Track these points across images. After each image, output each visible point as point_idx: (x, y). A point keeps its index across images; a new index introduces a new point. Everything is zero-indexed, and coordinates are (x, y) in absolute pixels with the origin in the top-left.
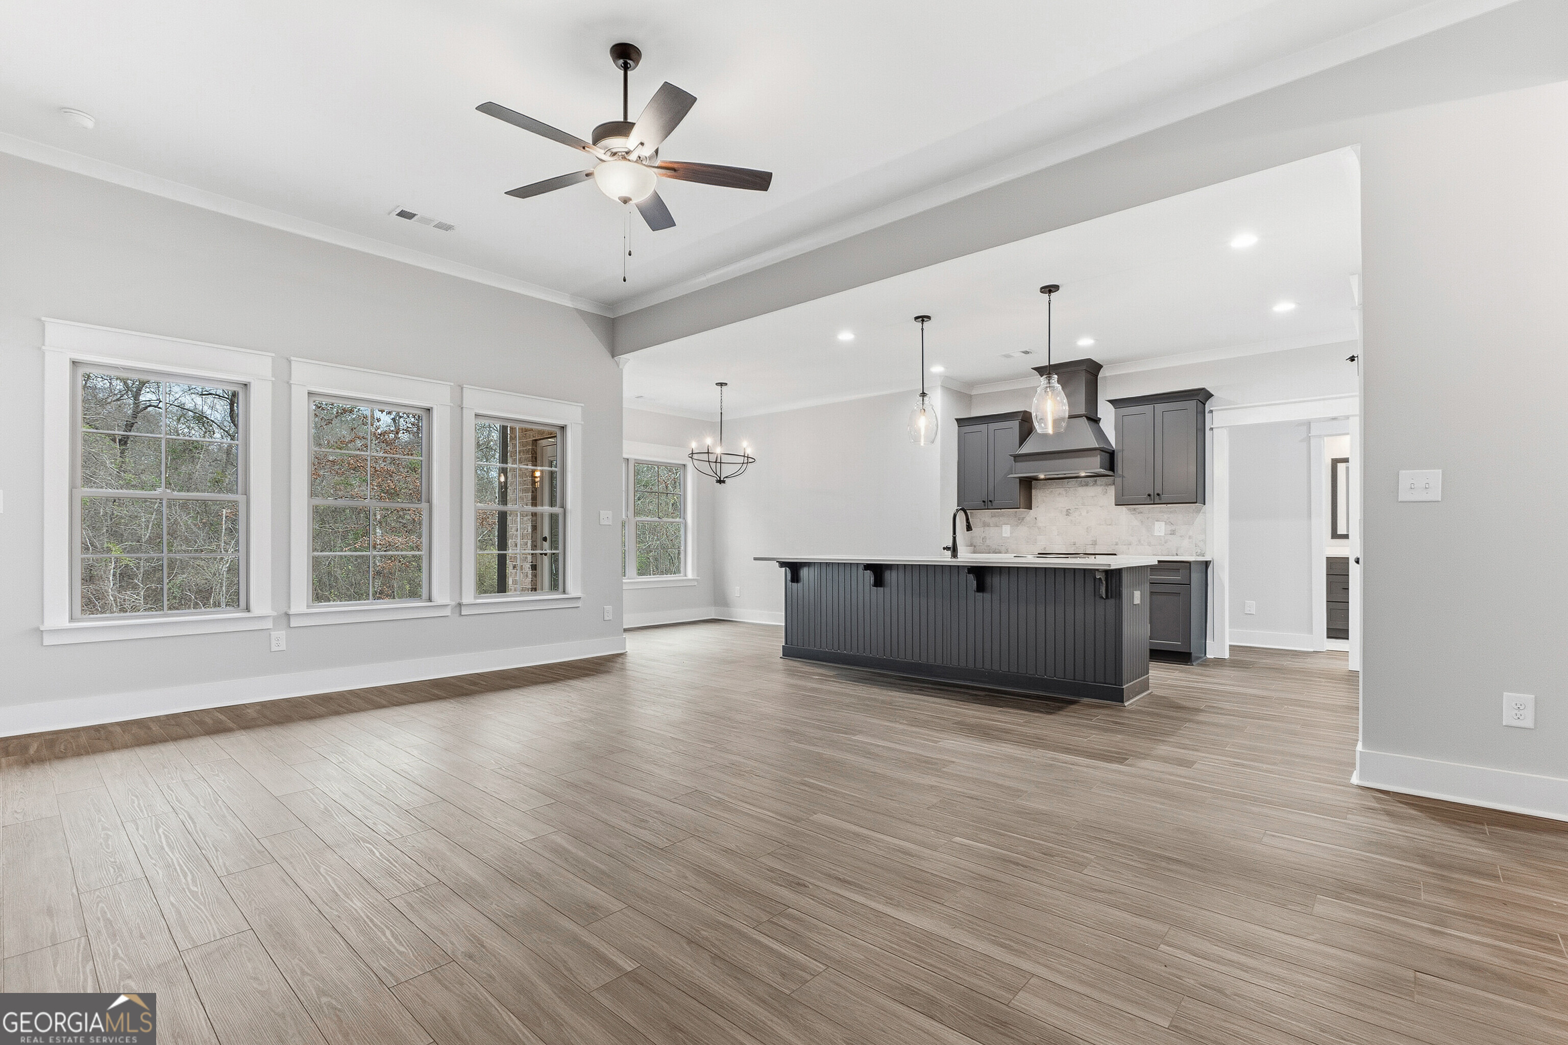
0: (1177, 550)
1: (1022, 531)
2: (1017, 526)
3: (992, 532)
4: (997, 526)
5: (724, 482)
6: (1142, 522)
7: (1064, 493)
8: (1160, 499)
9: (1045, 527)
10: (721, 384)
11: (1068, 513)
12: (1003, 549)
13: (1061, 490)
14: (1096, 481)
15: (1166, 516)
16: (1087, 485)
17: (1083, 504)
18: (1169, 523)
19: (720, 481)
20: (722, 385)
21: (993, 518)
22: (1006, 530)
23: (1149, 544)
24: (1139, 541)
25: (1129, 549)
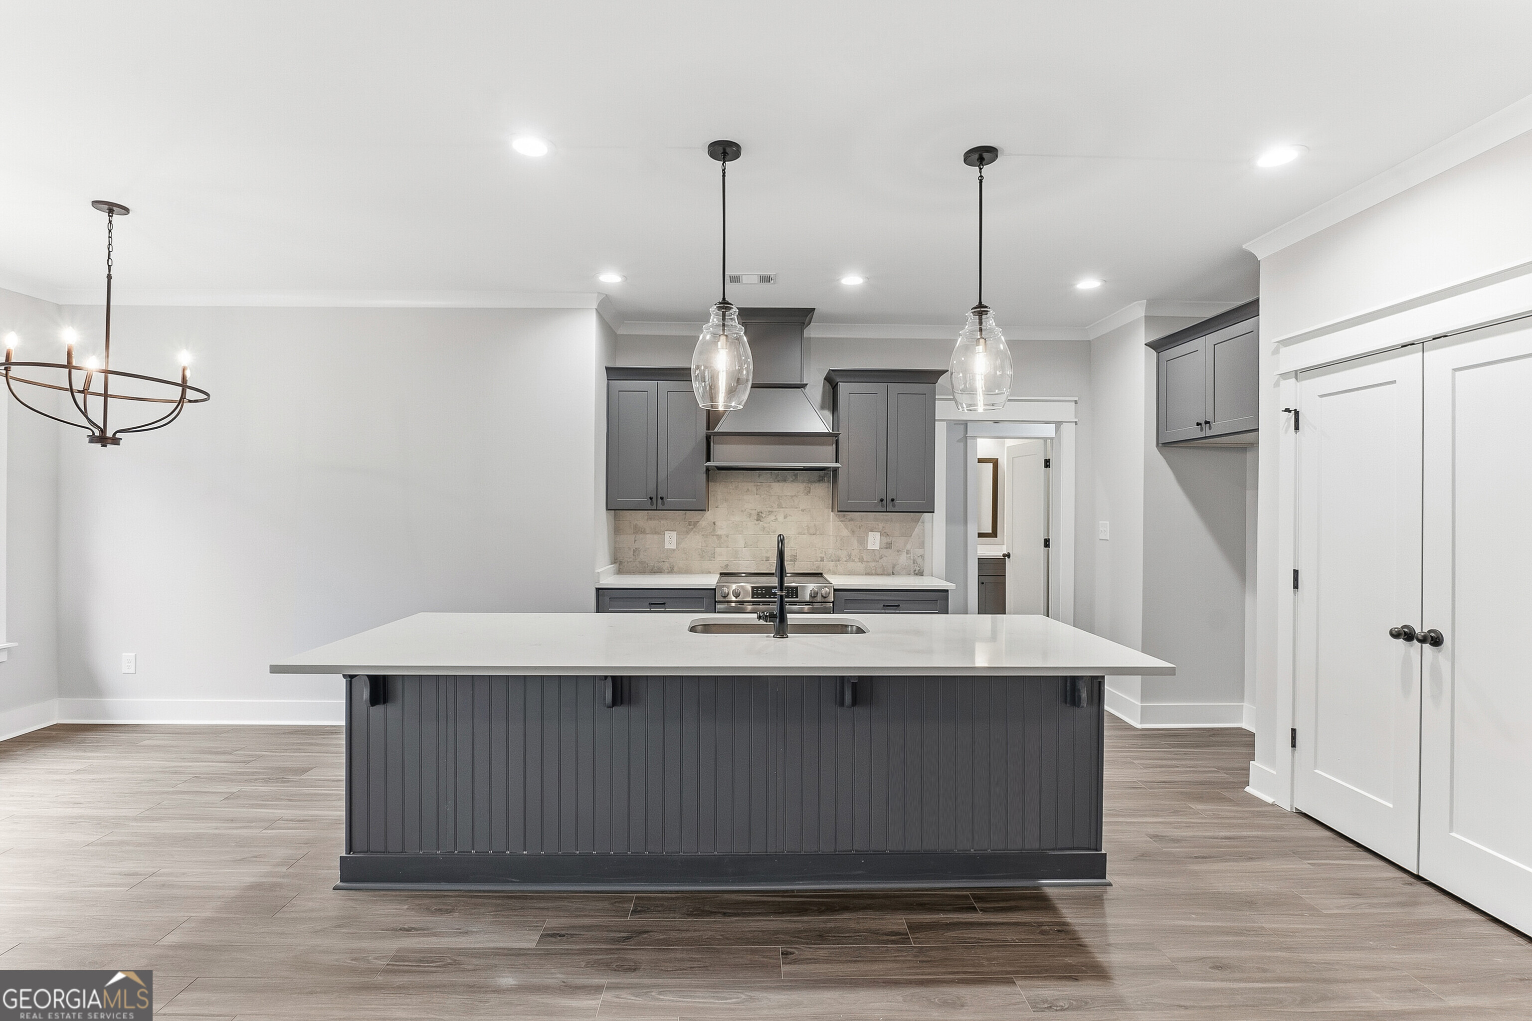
0: (894, 567)
1: (694, 541)
2: (687, 533)
3: (649, 541)
4: (656, 533)
5: (115, 441)
6: (853, 532)
7: (754, 489)
8: (894, 506)
9: (727, 536)
10: (112, 208)
11: (759, 518)
12: (666, 566)
13: (751, 486)
14: (796, 476)
15: (881, 526)
16: (785, 480)
17: (780, 506)
18: (884, 534)
19: (103, 439)
20: (111, 212)
21: (650, 522)
22: (670, 540)
23: (861, 560)
24: (850, 556)
25: (837, 566)
